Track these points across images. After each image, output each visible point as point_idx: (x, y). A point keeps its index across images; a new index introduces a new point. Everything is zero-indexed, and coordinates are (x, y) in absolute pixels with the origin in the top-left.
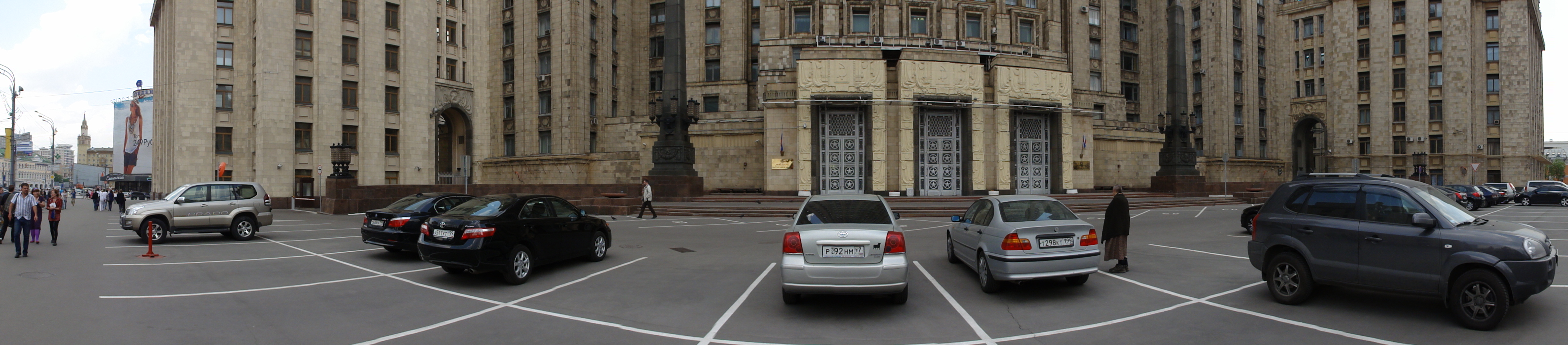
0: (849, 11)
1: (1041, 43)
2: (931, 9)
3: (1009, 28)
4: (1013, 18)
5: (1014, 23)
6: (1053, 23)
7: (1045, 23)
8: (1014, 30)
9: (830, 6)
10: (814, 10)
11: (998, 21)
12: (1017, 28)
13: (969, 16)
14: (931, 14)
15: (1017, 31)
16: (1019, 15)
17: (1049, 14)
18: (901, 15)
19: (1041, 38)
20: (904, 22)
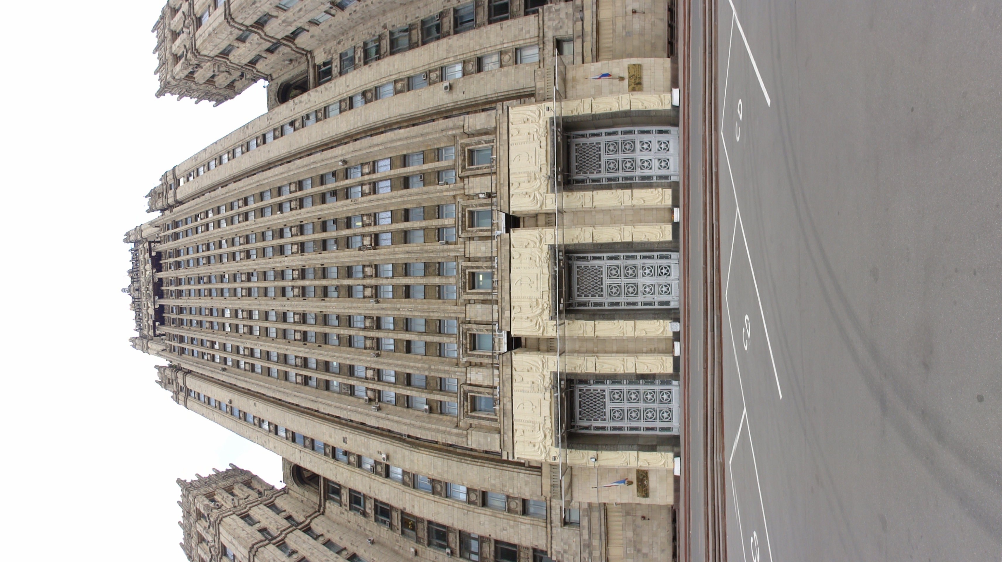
0: (473, 355)
4: (468, 173)
5: (473, 172)
8: (480, 172)
9: (468, 375)
10: (472, 392)
11: (472, 192)
12: (478, 169)
13: (472, 225)
14: (472, 268)
15: (481, 168)
16: (464, 168)
18: (476, 302)
20: (482, 297)
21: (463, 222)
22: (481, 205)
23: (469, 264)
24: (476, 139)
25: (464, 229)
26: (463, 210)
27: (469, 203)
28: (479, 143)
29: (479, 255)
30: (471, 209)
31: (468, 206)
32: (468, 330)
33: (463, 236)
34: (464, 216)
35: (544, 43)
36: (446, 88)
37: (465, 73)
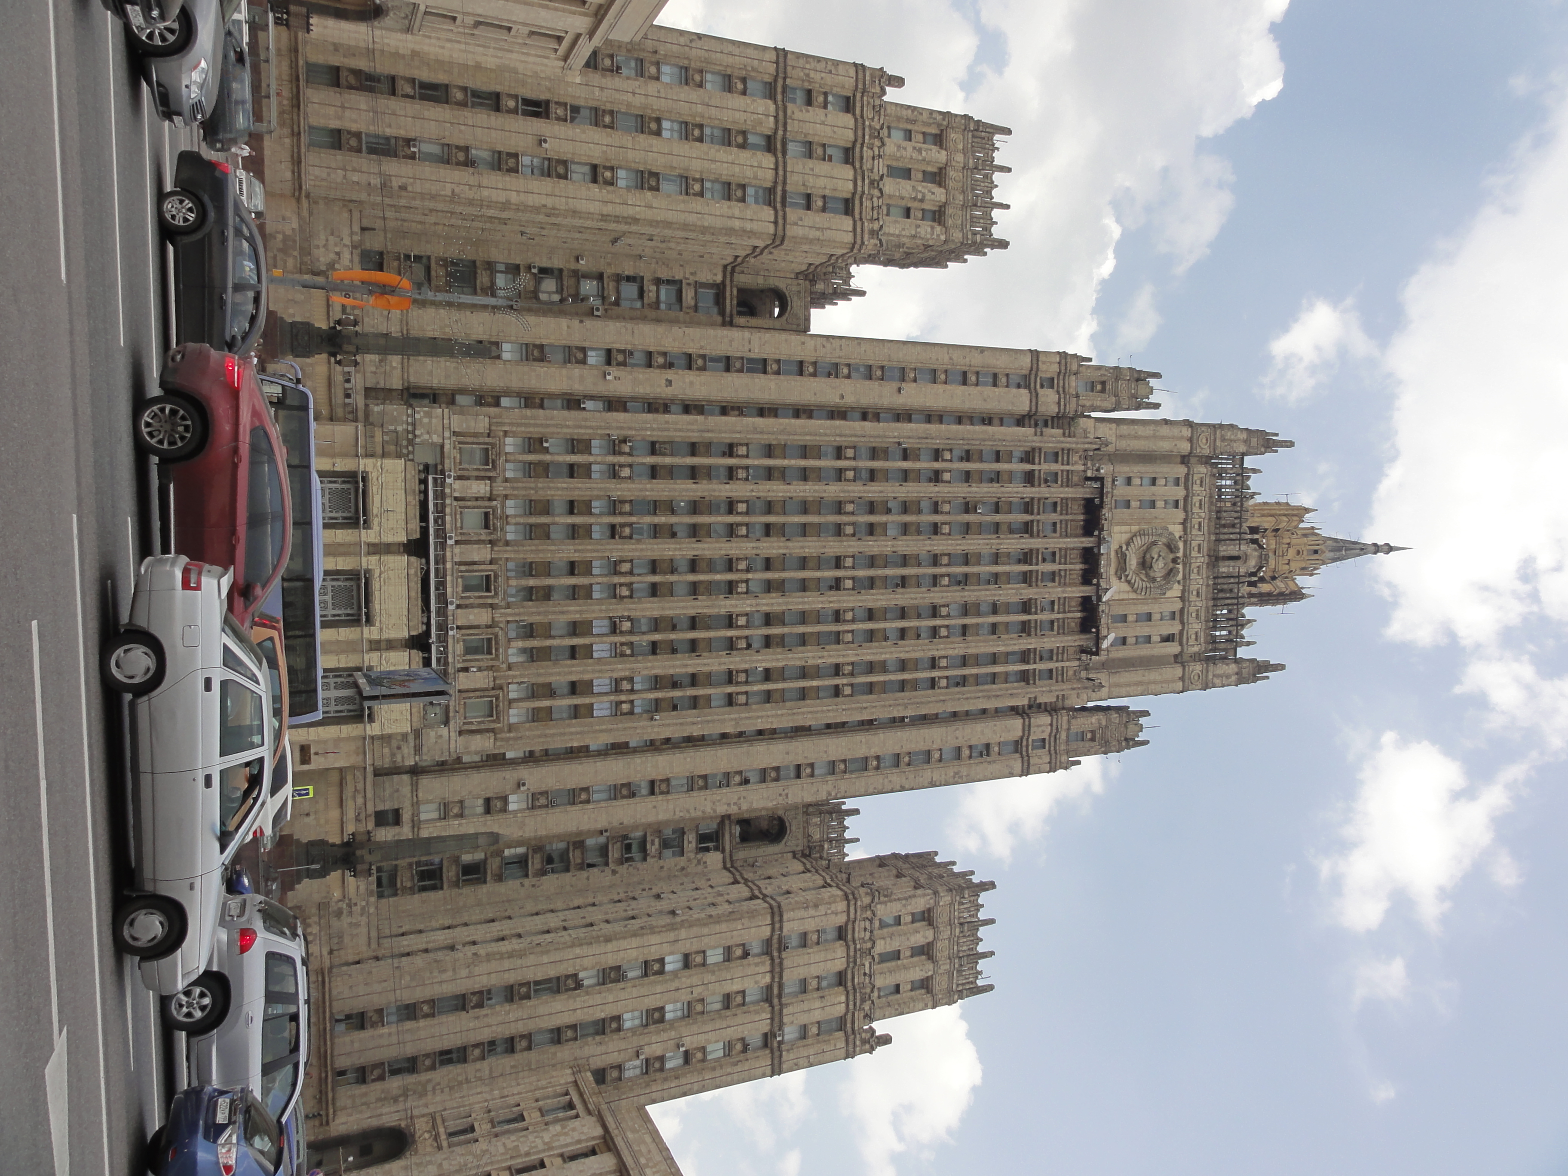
0: (486, 507)
1: (466, 727)
2: (492, 597)
3: (478, 686)
4: (492, 693)
5: (486, 693)
6: (492, 740)
7: (493, 730)
8: (478, 693)
9: (488, 488)
10: (487, 470)
11: (486, 673)
12: (481, 697)
13: (489, 640)
14: (487, 597)
15: (478, 697)
16: (497, 698)
17: (503, 735)
18: (483, 563)
19: (474, 728)
20: (475, 567)
21: (497, 643)
22: (478, 660)
23: (490, 601)
24: (483, 727)
25: (496, 636)
26: (497, 656)
27: (491, 663)
28: (479, 723)
29: (476, 611)
30: (489, 657)
31: (492, 659)
32: (491, 534)
33: (497, 629)
34: (497, 650)
35: (413, 821)
36: (524, 784)
37: (505, 799)
